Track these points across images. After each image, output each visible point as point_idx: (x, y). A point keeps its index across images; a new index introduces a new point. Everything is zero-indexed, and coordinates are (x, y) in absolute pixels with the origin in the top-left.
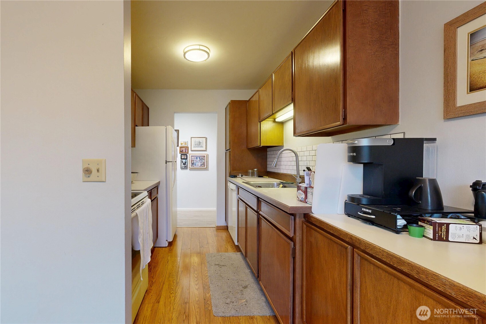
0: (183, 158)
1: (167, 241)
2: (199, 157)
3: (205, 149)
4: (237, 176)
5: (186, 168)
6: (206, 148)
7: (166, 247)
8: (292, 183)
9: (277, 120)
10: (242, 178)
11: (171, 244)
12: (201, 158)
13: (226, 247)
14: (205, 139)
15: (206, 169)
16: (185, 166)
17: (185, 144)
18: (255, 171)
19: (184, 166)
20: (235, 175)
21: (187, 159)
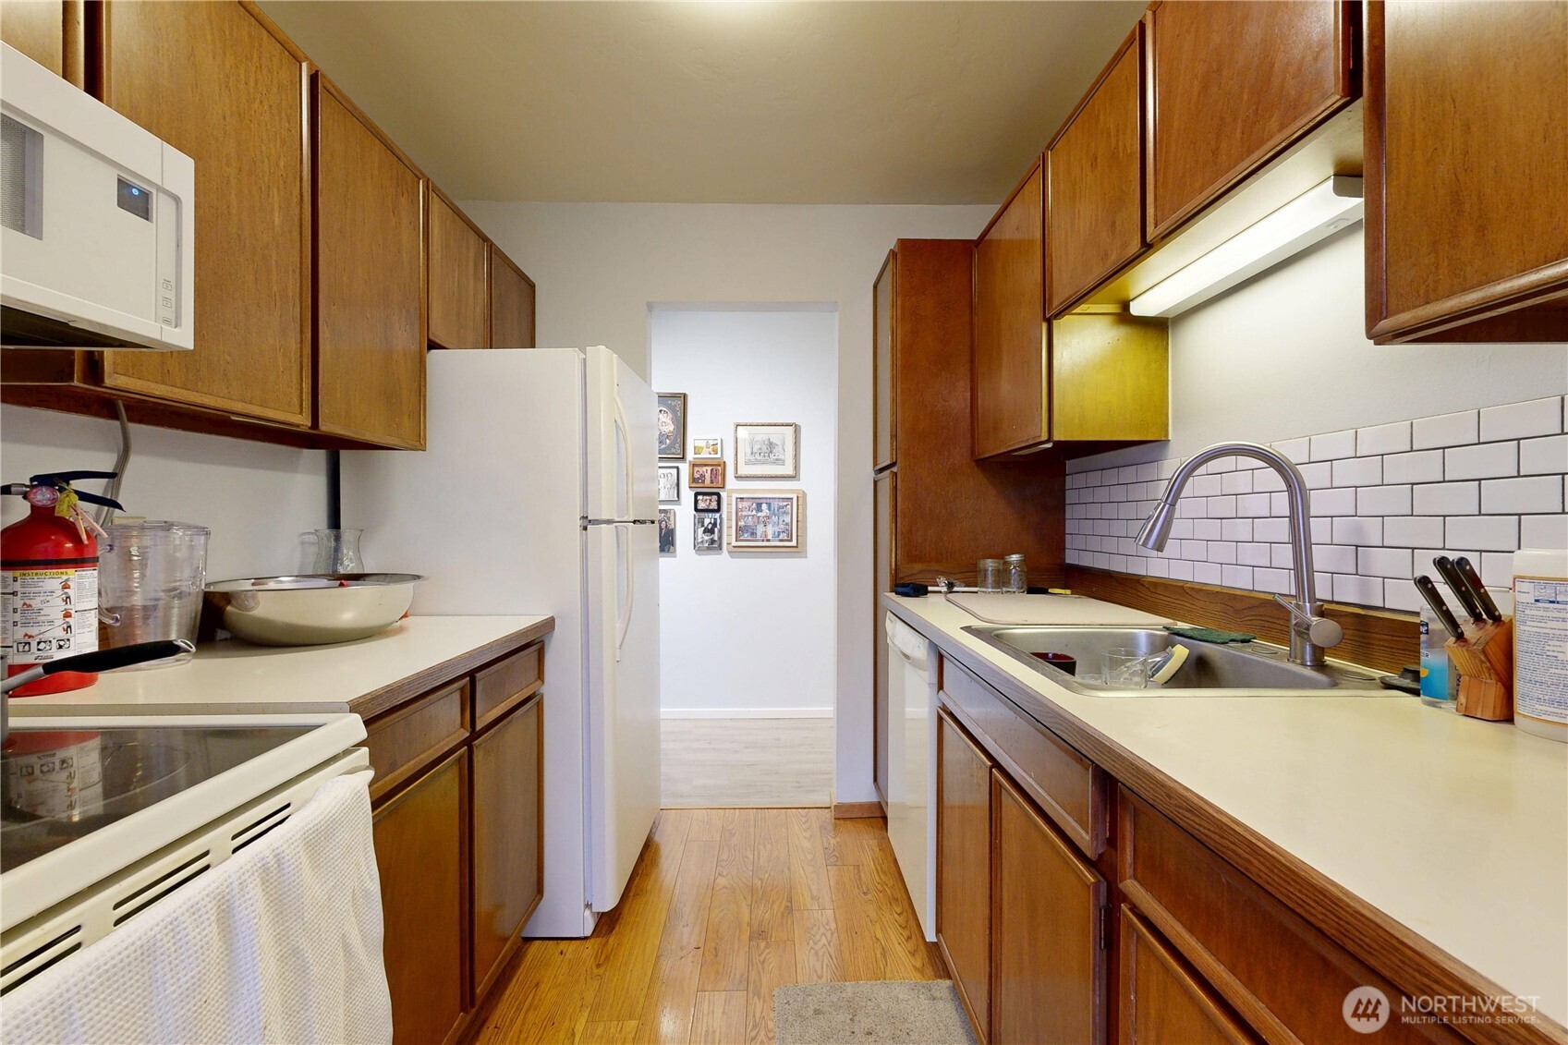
0: (702, 505)
1: (588, 906)
2: (769, 505)
3: (790, 471)
4: (930, 588)
5: (715, 546)
6: (796, 467)
7: (586, 938)
8: (1243, 641)
9: (1137, 309)
10: (949, 596)
11: (608, 922)
12: (775, 505)
13: (879, 935)
14: (791, 429)
15: (798, 550)
16: (711, 540)
17: (710, 450)
18: (1010, 563)
19: (706, 538)
20: (920, 580)
21: (718, 510)
